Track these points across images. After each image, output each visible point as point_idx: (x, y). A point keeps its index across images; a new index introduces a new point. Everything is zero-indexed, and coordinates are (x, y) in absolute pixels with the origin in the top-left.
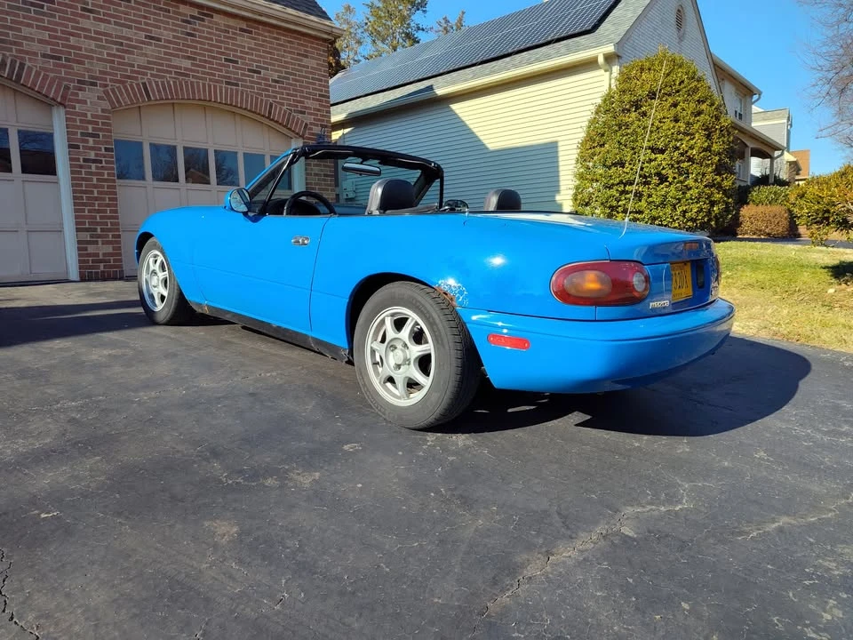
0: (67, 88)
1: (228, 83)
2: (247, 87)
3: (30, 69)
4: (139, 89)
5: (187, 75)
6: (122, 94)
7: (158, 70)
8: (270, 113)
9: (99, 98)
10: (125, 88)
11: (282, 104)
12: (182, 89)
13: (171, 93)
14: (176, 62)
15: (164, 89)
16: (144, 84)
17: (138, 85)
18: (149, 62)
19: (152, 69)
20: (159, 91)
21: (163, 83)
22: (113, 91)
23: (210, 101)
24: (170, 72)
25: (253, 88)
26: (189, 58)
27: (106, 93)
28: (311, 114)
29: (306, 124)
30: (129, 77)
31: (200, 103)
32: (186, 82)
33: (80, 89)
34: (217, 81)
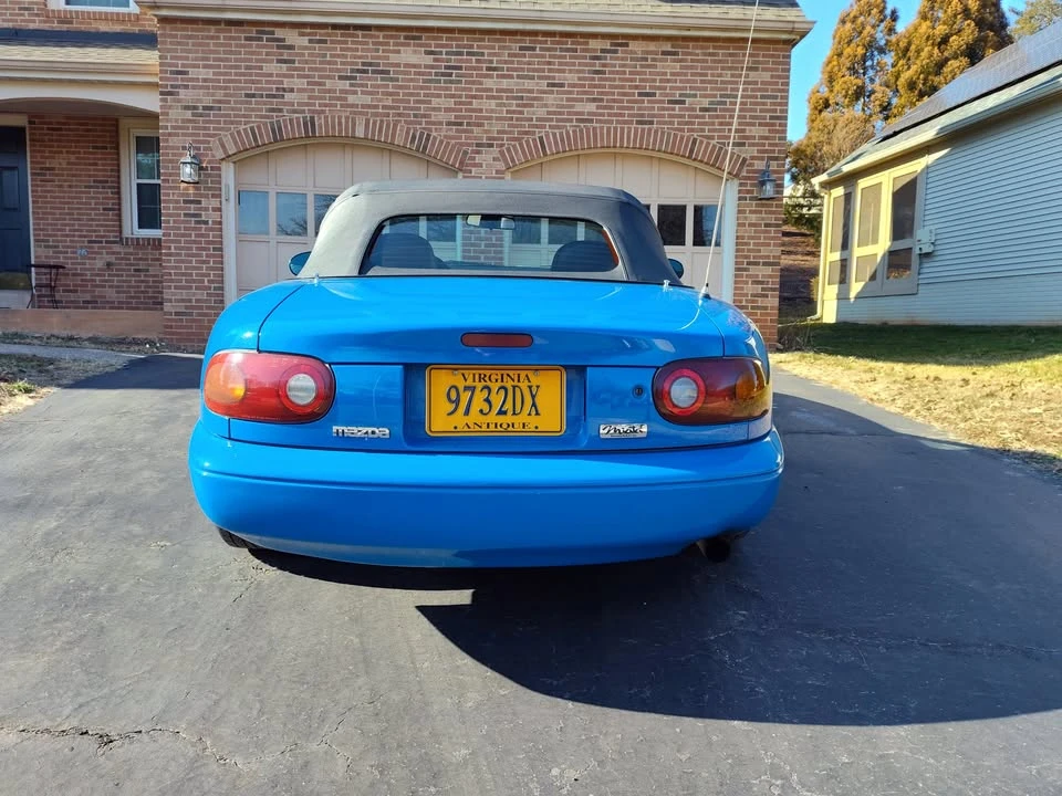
0: (466, 153)
1: (639, 122)
2: (665, 123)
3: (435, 138)
4: (536, 146)
5: (591, 121)
6: (516, 153)
7: (558, 120)
8: (691, 151)
9: (494, 159)
10: (521, 145)
11: (712, 138)
12: (582, 139)
13: (569, 144)
14: (579, 107)
15: (562, 140)
16: (541, 138)
17: (534, 140)
18: (549, 113)
19: (552, 120)
20: (556, 143)
21: (561, 134)
22: (509, 150)
23: (615, 147)
24: (571, 120)
25: (672, 123)
26: (594, 100)
27: (502, 153)
28: (753, 145)
29: (744, 160)
30: (526, 133)
31: (603, 150)
32: (588, 130)
33: (478, 152)
34: (625, 122)
